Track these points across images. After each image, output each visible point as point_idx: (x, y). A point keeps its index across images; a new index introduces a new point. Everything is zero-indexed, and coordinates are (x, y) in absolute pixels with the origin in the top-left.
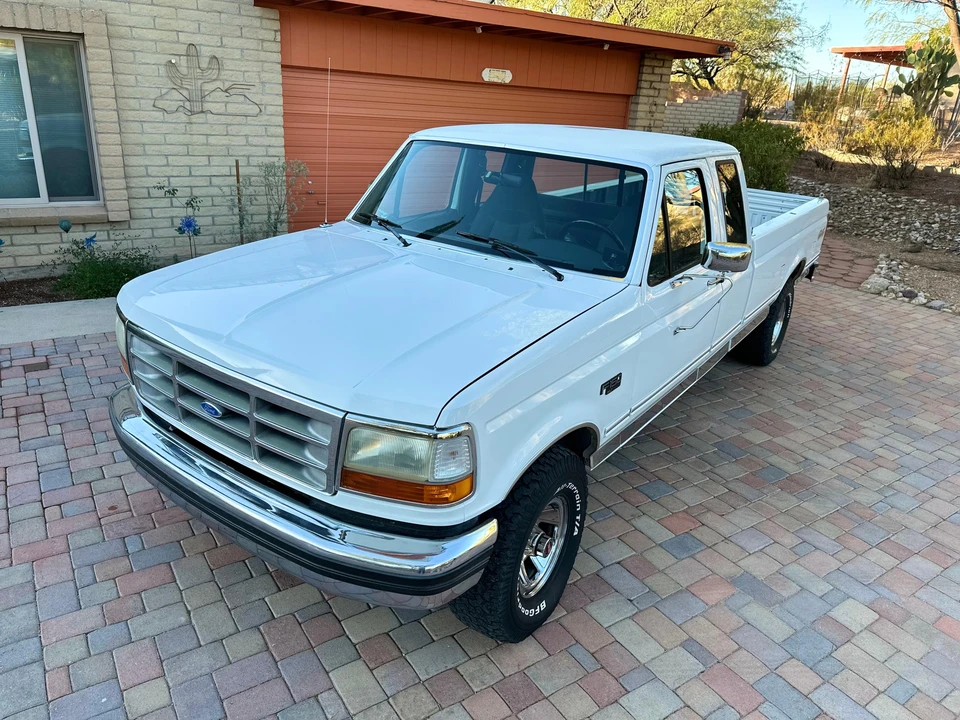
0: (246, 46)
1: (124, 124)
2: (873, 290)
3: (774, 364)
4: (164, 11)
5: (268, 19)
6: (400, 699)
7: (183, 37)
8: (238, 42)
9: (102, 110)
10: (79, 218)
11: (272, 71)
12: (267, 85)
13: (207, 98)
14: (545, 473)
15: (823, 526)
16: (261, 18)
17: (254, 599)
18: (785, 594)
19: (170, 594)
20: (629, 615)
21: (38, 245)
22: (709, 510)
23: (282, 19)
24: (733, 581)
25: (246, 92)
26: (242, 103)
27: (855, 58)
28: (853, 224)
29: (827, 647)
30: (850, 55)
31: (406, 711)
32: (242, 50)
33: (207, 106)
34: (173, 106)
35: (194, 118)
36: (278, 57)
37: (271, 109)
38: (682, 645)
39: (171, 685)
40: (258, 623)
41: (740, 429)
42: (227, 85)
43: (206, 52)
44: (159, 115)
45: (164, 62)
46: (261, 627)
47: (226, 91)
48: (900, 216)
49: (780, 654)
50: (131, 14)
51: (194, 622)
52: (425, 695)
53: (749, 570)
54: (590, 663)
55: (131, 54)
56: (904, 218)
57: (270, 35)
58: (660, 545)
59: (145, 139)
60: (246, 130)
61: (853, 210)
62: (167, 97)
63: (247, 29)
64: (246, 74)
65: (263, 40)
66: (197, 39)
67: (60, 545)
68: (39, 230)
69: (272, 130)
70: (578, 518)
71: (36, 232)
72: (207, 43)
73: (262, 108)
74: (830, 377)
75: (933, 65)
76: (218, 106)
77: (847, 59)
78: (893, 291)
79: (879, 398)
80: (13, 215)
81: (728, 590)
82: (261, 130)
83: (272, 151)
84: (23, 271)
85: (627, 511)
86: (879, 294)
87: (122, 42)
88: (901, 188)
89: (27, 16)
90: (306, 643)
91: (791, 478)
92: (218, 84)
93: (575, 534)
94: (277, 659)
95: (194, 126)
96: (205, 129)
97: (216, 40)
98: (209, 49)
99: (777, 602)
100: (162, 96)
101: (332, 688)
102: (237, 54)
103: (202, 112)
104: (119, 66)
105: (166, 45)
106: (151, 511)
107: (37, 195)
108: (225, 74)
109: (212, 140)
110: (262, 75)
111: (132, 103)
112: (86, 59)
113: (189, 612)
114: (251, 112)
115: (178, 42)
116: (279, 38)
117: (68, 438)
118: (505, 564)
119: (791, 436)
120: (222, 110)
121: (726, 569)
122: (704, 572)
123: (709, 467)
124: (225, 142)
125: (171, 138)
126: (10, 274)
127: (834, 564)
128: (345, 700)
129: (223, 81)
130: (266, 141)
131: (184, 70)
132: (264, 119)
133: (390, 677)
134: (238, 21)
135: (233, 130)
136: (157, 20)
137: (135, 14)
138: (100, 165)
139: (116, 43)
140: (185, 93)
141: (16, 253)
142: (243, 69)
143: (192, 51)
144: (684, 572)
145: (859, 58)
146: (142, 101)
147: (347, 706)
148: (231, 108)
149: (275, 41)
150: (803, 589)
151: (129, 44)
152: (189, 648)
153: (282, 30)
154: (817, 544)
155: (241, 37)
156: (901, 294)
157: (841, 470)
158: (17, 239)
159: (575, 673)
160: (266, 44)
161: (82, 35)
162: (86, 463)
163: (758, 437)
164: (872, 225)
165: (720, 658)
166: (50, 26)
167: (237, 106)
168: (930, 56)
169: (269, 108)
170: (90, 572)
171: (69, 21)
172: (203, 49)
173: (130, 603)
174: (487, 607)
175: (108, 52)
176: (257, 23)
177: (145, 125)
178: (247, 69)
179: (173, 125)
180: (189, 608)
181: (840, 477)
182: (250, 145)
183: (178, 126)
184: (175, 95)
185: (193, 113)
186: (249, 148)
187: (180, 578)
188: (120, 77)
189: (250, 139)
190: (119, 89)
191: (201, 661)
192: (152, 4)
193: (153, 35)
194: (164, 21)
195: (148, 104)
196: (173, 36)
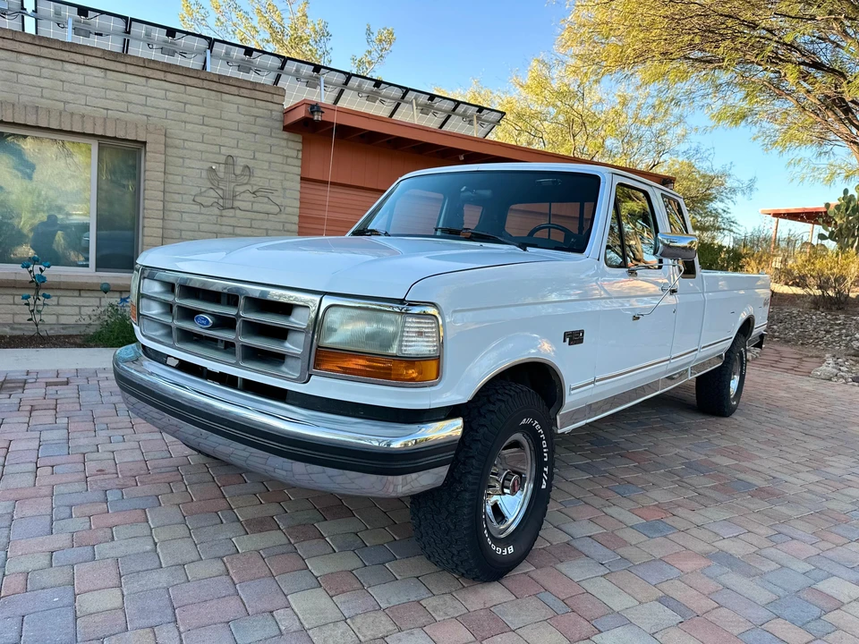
0: (274, 160)
1: (167, 213)
2: (823, 376)
3: (734, 416)
4: (211, 130)
5: (293, 141)
6: (358, 620)
7: (223, 150)
8: (266, 157)
9: (151, 200)
10: (118, 286)
11: (293, 181)
12: (287, 191)
13: (238, 198)
14: (511, 396)
15: (799, 524)
16: (287, 140)
17: (221, 537)
18: (765, 569)
19: (141, 529)
20: (600, 574)
21: (80, 307)
22: (679, 506)
23: (304, 142)
24: (707, 556)
25: (270, 195)
26: (266, 203)
27: (781, 217)
28: (799, 336)
29: (817, 612)
30: (777, 215)
31: (364, 630)
32: (270, 163)
33: (237, 204)
34: (209, 201)
35: (225, 213)
36: (298, 170)
37: (289, 210)
38: (659, 600)
39: (125, 593)
40: (222, 555)
41: (706, 455)
42: (255, 188)
43: (241, 162)
44: (196, 207)
45: (206, 168)
46: (225, 559)
47: (254, 193)
48: (840, 330)
49: (764, 614)
50: (185, 131)
51: (159, 550)
52: (384, 618)
53: (725, 549)
54: (560, 607)
55: (181, 160)
56: (844, 331)
57: (294, 153)
58: (631, 527)
59: (182, 226)
60: (266, 225)
61: (796, 325)
62: (204, 194)
63: (275, 148)
64: (272, 181)
65: (287, 157)
66: (235, 152)
67: (46, 491)
68: (83, 293)
69: (288, 226)
70: (546, 469)
71: (80, 296)
72: (242, 156)
73: (282, 208)
74: (793, 428)
75: (850, 218)
76: (245, 204)
77: (776, 219)
78: (843, 377)
79: (841, 443)
80: (63, 279)
81: (704, 563)
82: (278, 226)
84: (63, 328)
85: (597, 502)
86: (830, 380)
87: (175, 150)
88: (838, 309)
89: (105, 126)
90: (267, 572)
91: (761, 490)
92: (248, 187)
93: (544, 487)
94: (236, 582)
95: (224, 218)
96: (232, 222)
97: (250, 154)
98: (244, 160)
99: (757, 575)
100: (201, 194)
101: (289, 606)
102: (266, 166)
103: (232, 208)
104: (170, 169)
105: (211, 156)
106: (135, 474)
107: (87, 266)
108: (253, 180)
109: (238, 231)
110: (285, 182)
111: (177, 197)
112: (145, 161)
113: (156, 544)
114: (272, 211)
115: (220, 153)
116: (300, 156)
117: (71, 427)
118: (470, 473)
119: (756, 462)
120: (249, 208)
121: (701, 547)
122: (677, 548)
123: (678, 478)
124: (248, 233)
125: (204, 227)
126: (51, 329)
127: (814, 551)
128: (301, 617)
129: (252, 185)
131: (221, 175)
132: (283, 217)
133: (348, 603)
134: (270, 141)
135: (255, 224)
136: (205, 136)
137: (189, 131)
138: (143, 244)
139: (170, 151)
140: (220, 192)
141: (60, 312)
142: (269, 177)
143: (230, 161)
144: (657, 546)
145: (785, 218)
146: (184, 196)
147: (303, 621)
148: (257, 207)
149: (297, 158)
150: (782, 566)
151: (181, 152)
152: (149, 568)
153: (302, 151)
154: (795, 536)
155: (270, 153)
156: (850, 380)
157: (811, 487)
158: (64, 301)
159: (545, 613)
160: (289, 160)
161: (145, 143)
162: (83, 441)
163: (725, 461)
164: (815, 336)
165: (699, 613)
166: (121, 134)
167: (262, 205)
168: (847, 210)
169: (286, 208)
170: (68, 511)
171: (137, 132)
172: (239, 159)
173: (100, 533)
174: (452, 520)
175: (163, 156)
176: (284, 143)
177: (184, 215)
178: (272, 177)
179: (207, 217)
180: (156, 541)
181: (809, 491)
183: (210, 218)
184: (212, 193)
185: (224, 208)
187: (152, 520)
188: (170, 177)
189: (269, 232)
190: (167, 185)
191: (161, 579)
192: (203, 124)
193: (200, 147)
194: (210, 137)
195: (189, 198)
196: (216, 149)
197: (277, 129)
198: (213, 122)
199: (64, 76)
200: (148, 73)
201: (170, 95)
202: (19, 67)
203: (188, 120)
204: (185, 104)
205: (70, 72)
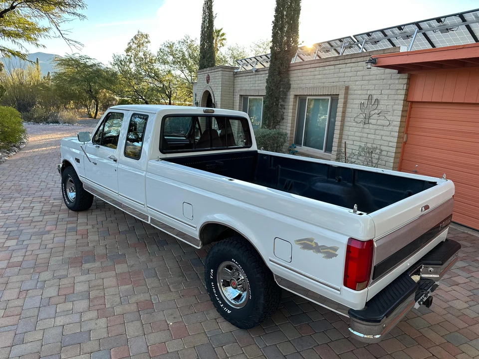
0: (390, 93)
4: (365, 82)
5: (402, 79)
7: (369, 92)
8: (387, 92)
11: (398, 104)
12: (395, 111)
13: (371, 118)
16: (399, 79)
23: (411, 78)
25: (386, 115)
26: (383, 120)
32: (388, 95)
33: (370, 121)
34: (360, 120)
35: (366, 126)
36: (402, 97)
37: (395, 123)
42: (379, 111)
43: (375, 97)
44: (354, 124)
45: (360, 103)
47: (378, 114)
50: (356, 85)
55: (353, 101)
57: (401, 87)
59: (349, 133)
60: (382, 133)
62: (359, 117)
63: (392, 85)
64: (387, 106)
65: (398, 90)
66: (373, 92)
69: (394, 134)
72: (376, 94)
73: (391, 122)
76: (374, 121)
82: (388, 133)
83: (391, 144)
91: (81, 263)
92: (376, 111)
95: (365, 129)
96: (367, 131)
97: (379, 92)
99: (33, 234)
100: (357, 116)
102: (386, 97)
103: (368, 123)
104: (348, 106)
105: (363, 96)
107: (323, 150)
108: (379, 107)
109: (370, 136)
110: (394, 106)
111: (349, 119)
114: (386, 124)
115: (367, 94)
116: (405, 88)
120: (375, 123)
124: (373, 137)
125: (357, 134)
127: (29, 249)
130: (389, 139)
131: (366, 106)
132: (390, 128)
134: (389, 82)
135: (377, 132)
136: (362, 86)
139: (350, 97)
140: (364, 115)
143: (370, 97)
146: (351, 118)
148: (379, 122)
149: (403, 89)
151: (353, 97)
153: (408, 84)
155: (389, 89)
160: (399, 91)
161: (339, 95)
166: (332, 93)
167: (381, 121)
169: (393, 122)
171: (337, 90)
175: (343, 100)
176: (397, 81)
177: (350, 128)
178: (388, 104)
182: (383, 140)
183: (359, 129)
184: (361, 116)
185: (365, 123)
186: (382, 141)
188: (348, 109)
189: (383, 137)
190: (346, 114)
192: (362, 80)
193: (359, 92)
194: (364, 86)
195: (353, 119)
196: (365, 92)
197: (394, 73)
198: (367, 78)
199: (325, 72)
200: (346, 61)
201: (353, 69)
202: (316, 73)
203: (357, 80)
204: (357, 71)
205: (326, 70)
